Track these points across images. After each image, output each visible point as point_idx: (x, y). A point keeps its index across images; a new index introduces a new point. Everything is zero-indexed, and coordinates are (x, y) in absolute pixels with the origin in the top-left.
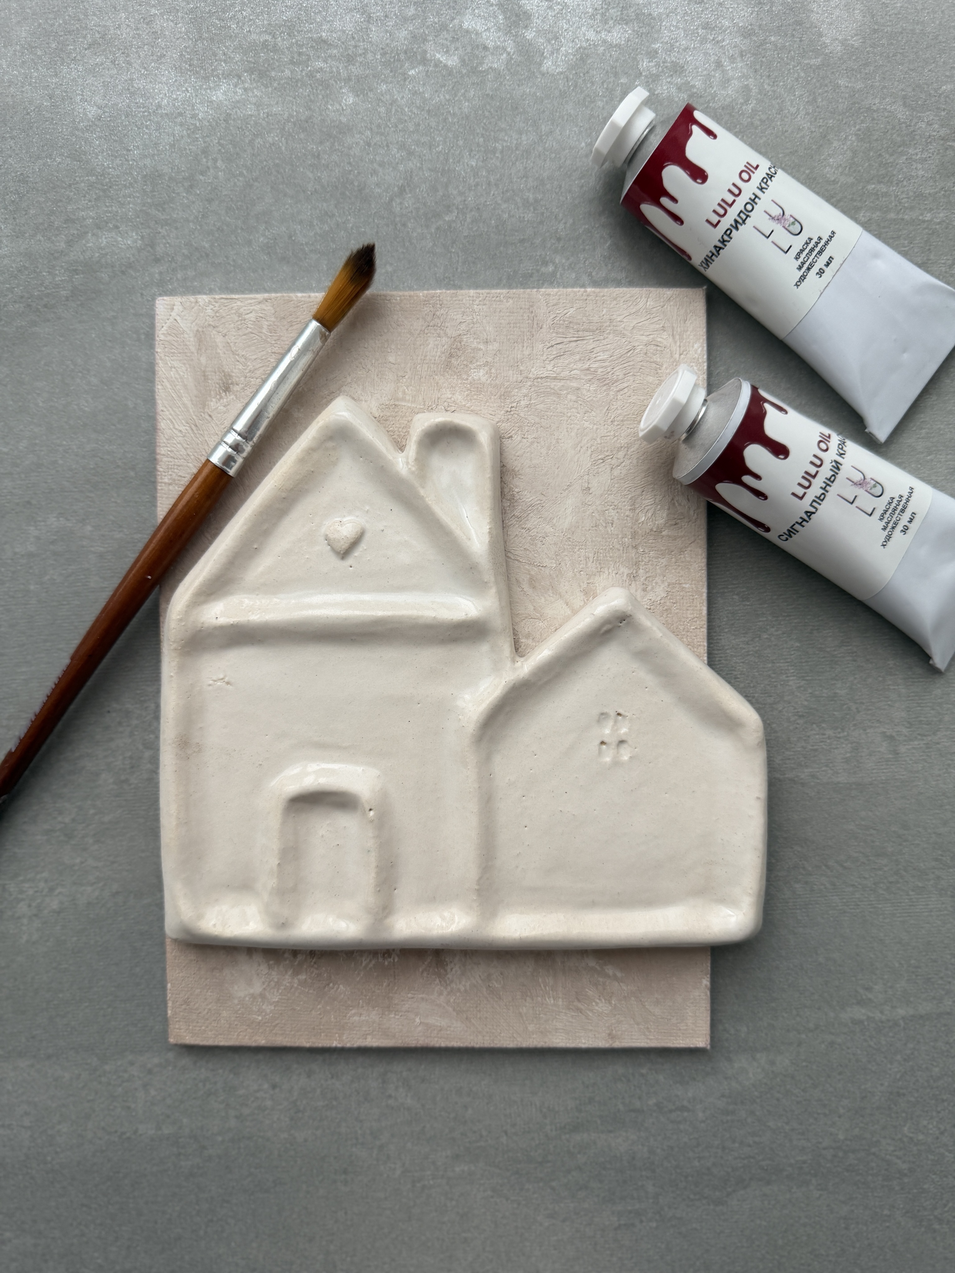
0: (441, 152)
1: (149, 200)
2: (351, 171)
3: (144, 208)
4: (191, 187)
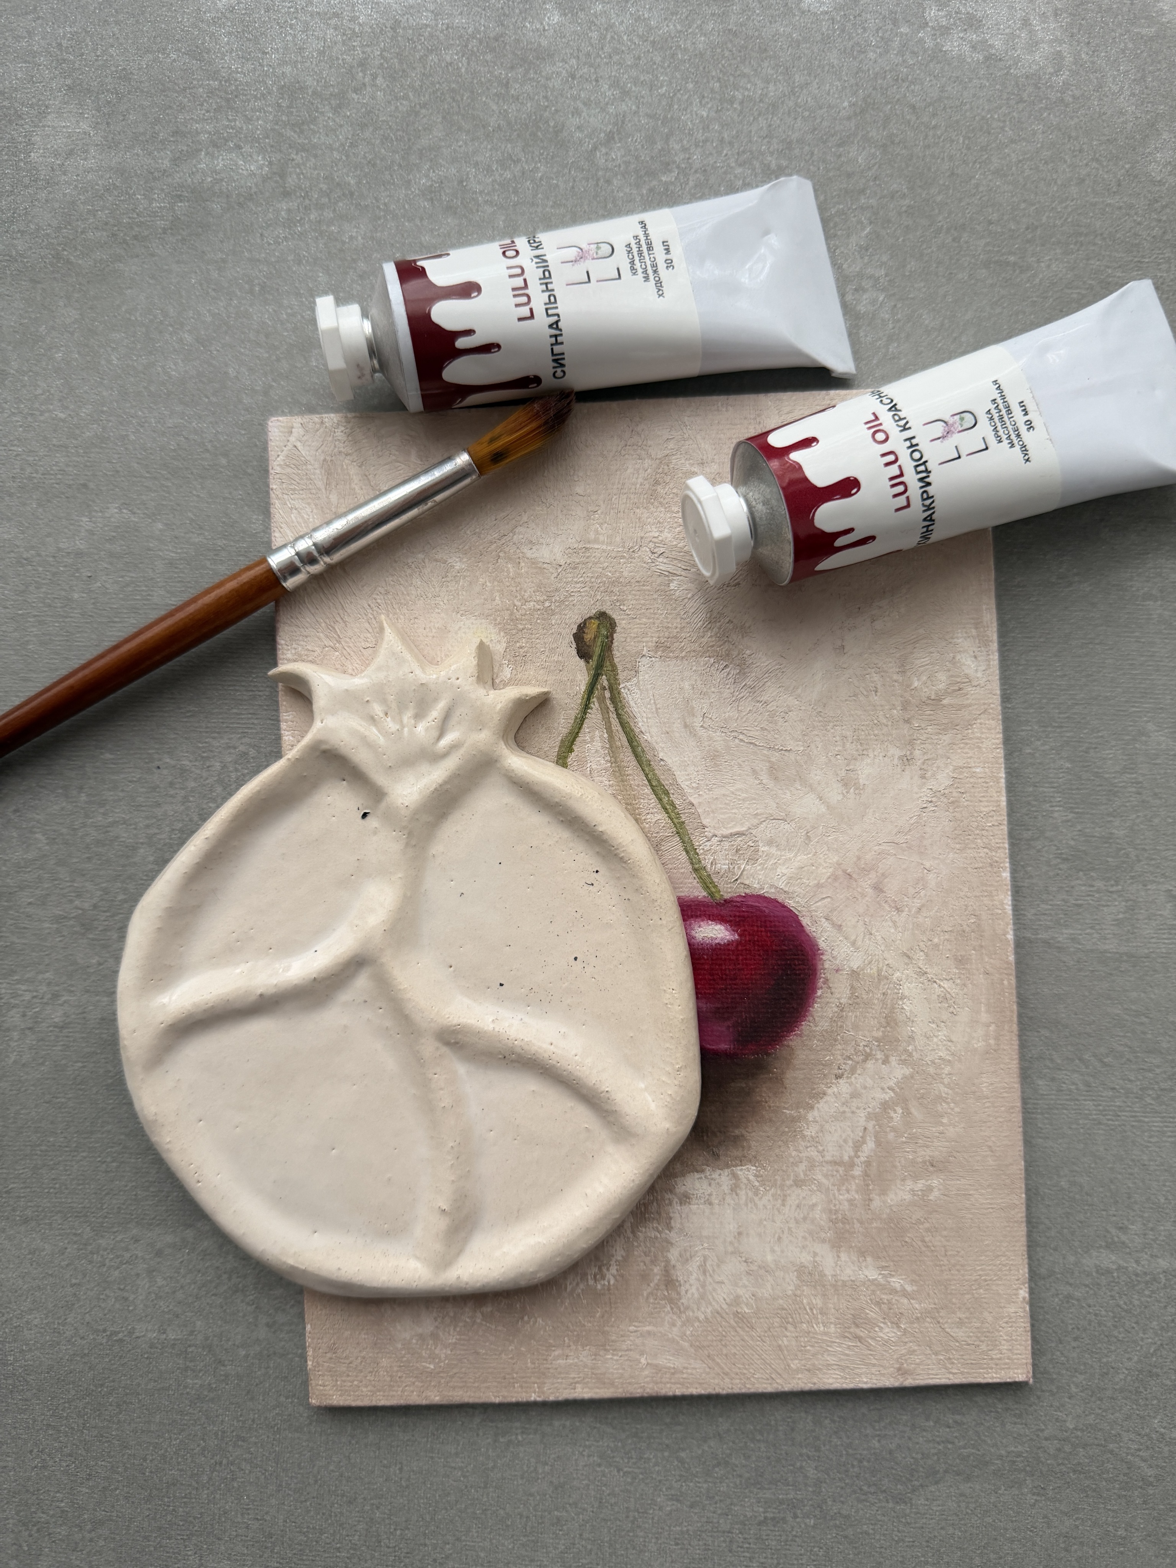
0: (664, 95)
1: (284, 118)
2: (547, 107)
3: (277, 127)
4: (340, 106)
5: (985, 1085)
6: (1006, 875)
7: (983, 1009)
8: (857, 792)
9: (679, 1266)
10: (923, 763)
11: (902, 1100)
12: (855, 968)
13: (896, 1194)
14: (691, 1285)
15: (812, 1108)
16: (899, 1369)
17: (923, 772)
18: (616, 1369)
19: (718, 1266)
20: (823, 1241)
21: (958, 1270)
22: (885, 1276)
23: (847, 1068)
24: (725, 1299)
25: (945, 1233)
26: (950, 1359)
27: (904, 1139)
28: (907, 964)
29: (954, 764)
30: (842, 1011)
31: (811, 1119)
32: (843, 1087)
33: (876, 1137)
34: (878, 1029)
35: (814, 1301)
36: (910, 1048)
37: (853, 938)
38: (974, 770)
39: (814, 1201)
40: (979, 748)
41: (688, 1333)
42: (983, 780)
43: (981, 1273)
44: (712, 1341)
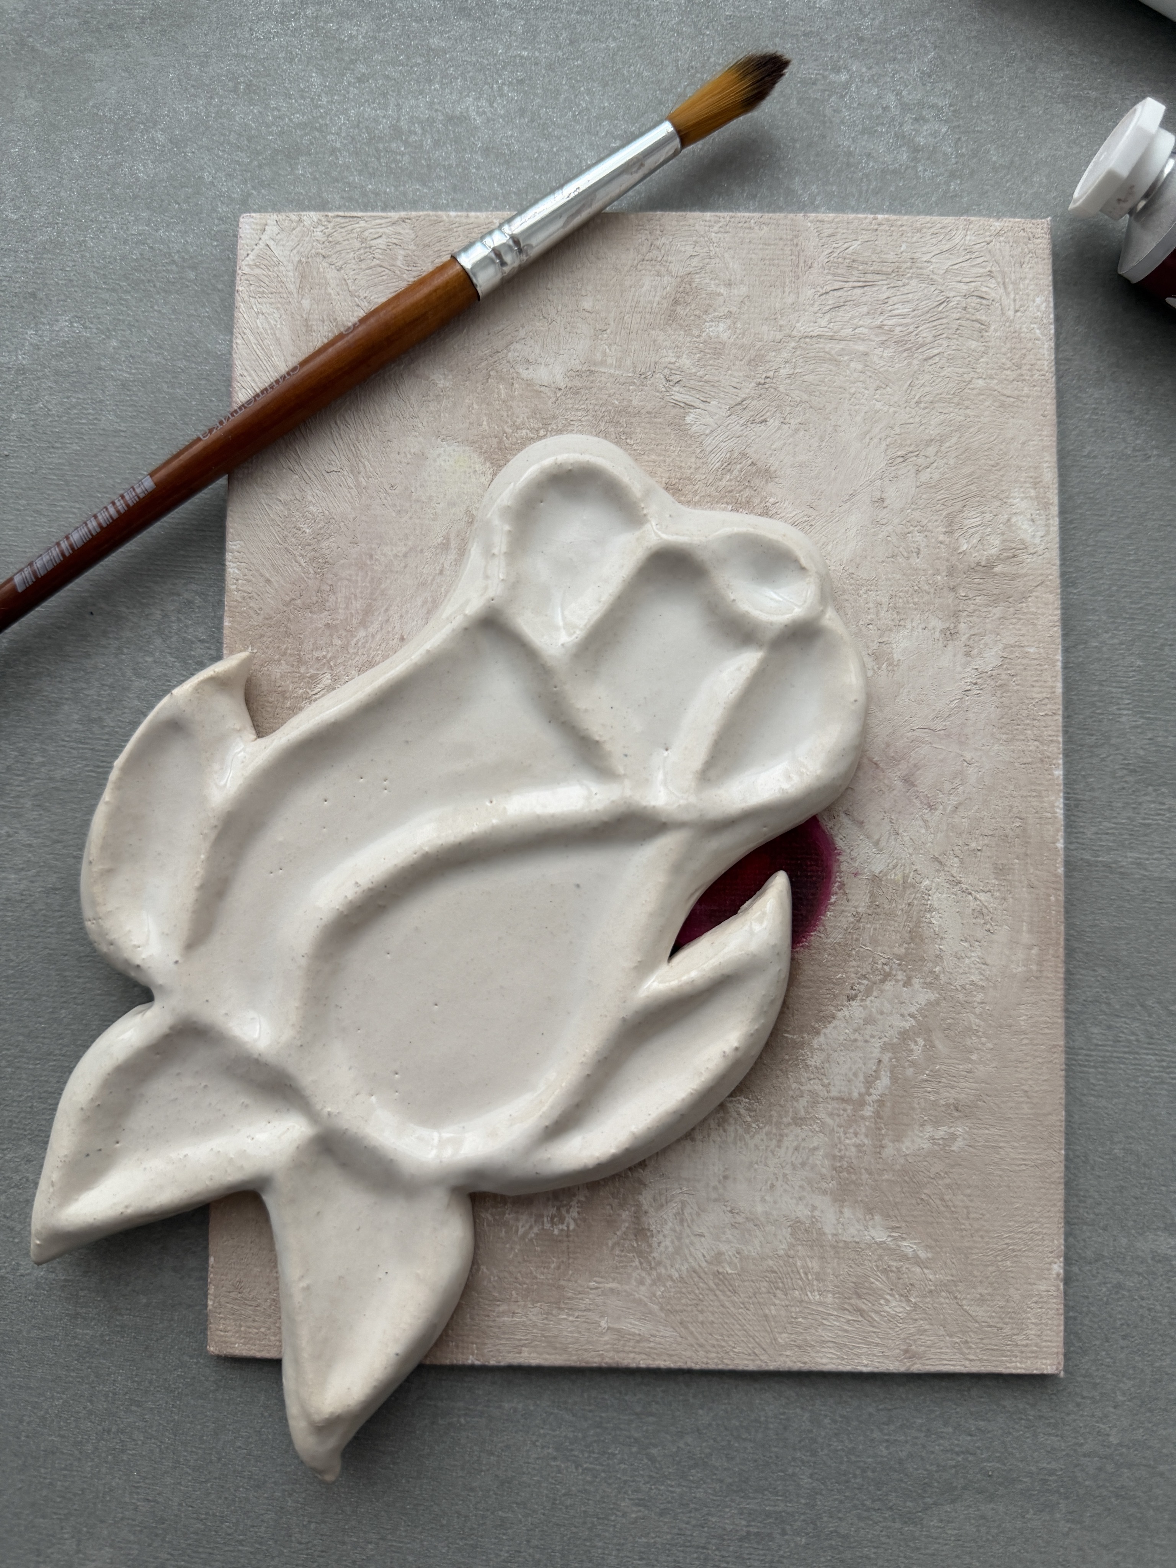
5: (1024, 1017)
6: (1059, 773)
7: (1025, 928)
8: (890, 668)
9: (651, 1211)
10: (969, 639)
11: (924, 1029)
12: (877, 872)
13: (913, 1141)
14: (664, 1236)
15: (818, 1033)
16: (906, 1351)
17: (967, 649)
18: (571, 1332)
19: (698, 1214)
20: (825, 1192)
21: (982, 1237)
22: (895, 1239)
23: (862, 988)
24: (704, 1256)
25: (968, 1191)
26: (967, 1342)
27: (925, 1077)
28: (938, 871)
29: (1004, 641)
30: (858, 921)
31: (816, 1046)
32: (856, 1010)
33: (891, 1072)
34: (900, 945)
35: (810, 1264)
36: (937, 969)
37: (876, 837)
38: (1027, 649)
39: (816, 1144)
40: (1034, 624)
41: (659, 1293)
42: (1036, 662)
43: (1008, 1241)
44: (687, 1305)
